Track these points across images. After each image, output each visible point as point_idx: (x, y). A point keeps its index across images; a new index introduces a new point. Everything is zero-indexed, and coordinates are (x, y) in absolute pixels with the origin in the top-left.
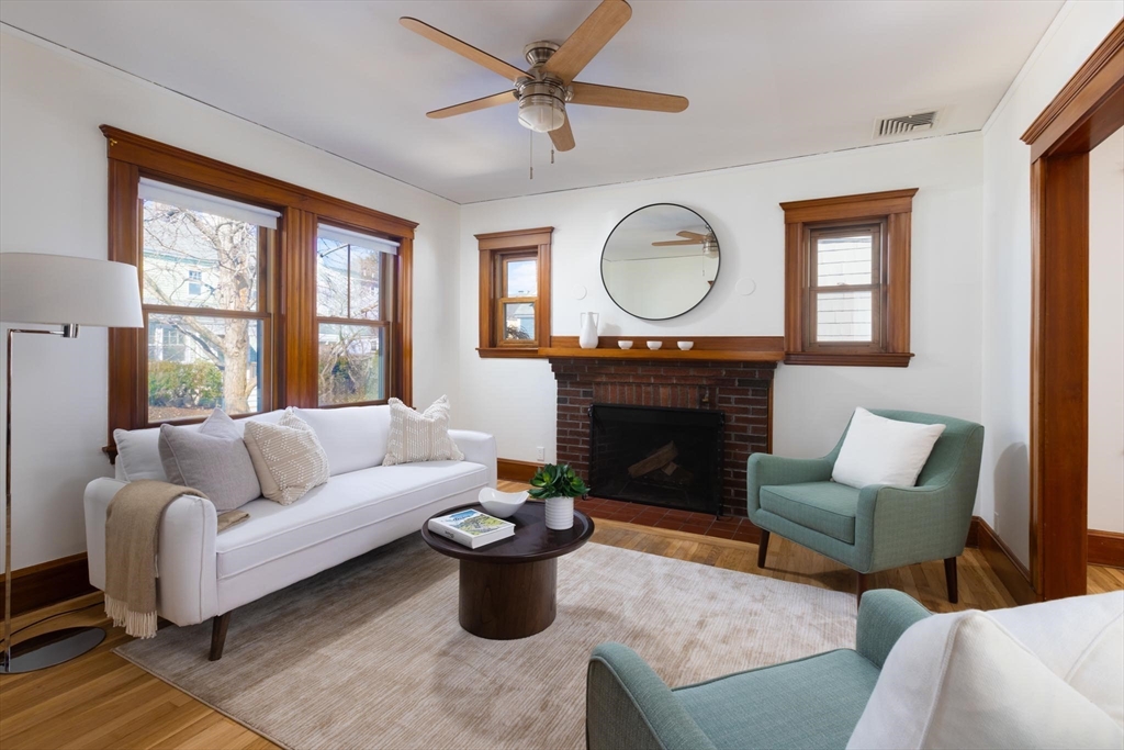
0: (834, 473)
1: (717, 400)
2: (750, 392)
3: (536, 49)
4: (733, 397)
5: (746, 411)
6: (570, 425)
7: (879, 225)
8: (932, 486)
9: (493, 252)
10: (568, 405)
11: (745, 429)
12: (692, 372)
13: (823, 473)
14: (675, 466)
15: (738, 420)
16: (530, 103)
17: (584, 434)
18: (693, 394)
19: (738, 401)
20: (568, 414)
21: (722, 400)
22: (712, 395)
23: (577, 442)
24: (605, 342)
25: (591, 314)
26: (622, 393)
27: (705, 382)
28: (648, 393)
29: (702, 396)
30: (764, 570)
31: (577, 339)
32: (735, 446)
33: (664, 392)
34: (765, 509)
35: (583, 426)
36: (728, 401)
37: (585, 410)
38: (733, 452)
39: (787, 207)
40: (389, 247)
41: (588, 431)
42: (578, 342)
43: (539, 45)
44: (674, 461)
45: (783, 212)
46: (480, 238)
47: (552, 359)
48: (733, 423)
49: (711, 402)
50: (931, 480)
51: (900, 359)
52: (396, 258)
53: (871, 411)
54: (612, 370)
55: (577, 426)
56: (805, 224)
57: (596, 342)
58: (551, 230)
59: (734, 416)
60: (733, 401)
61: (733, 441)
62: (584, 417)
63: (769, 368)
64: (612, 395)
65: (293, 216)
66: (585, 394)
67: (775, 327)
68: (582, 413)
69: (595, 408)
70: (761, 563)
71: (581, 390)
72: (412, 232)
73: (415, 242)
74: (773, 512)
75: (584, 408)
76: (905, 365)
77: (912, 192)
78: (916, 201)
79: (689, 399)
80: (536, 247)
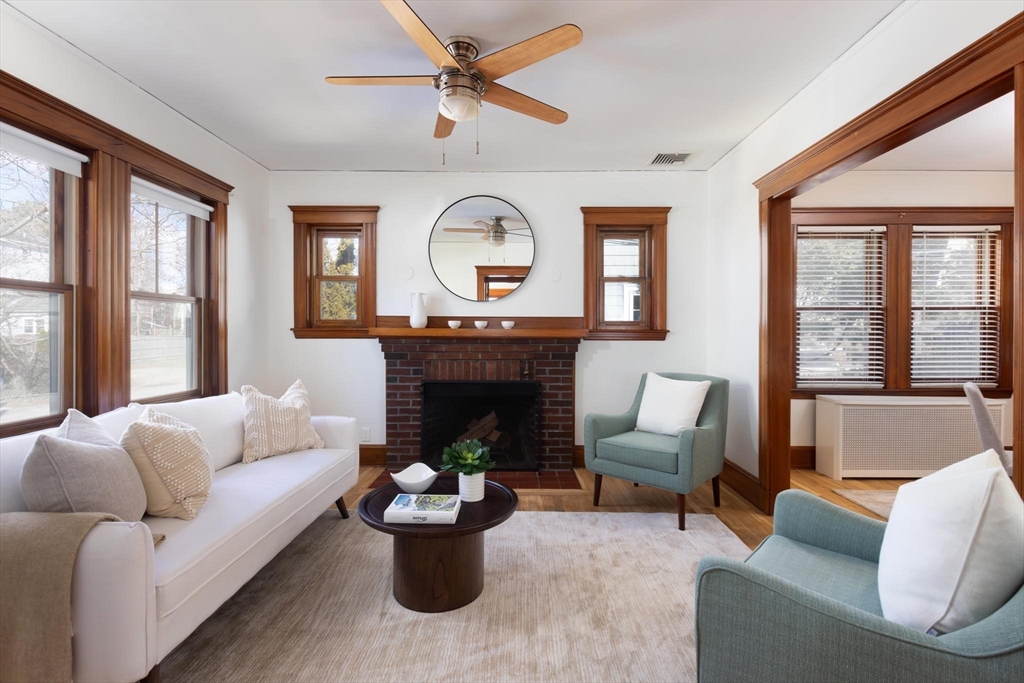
0: (639, 423)
1: (534, 371)
2: (561, 364)
3: (457, 43)
4: (547, 369)
5: (557, 380)
6: (400, 403)
7: (644, 232)
8: (709, 425)
9: (310, 226)
10: (398, 383)
11: (556, 395)
12: (515, 348)
13: (630, 425)
14: (499, 433)
15: (551, 388)
16: (454, 93)
17: (415, 411)
18: (514, 368)
19: (551, 372)
20: (399, 392)
21: (539, 372)
22: (530, 369)
23: (407, 419)
24: (434, 322)
25: (421, 294)
26: (451, 370)
27: (525, 357)
28: (475, 369)
29: (523, 369)
30: (599, 508)
31: (407, 319)
32: (549, 410)
33: (490, 366)
34: (602, 458)
35: (413, 403)
36: (543, 372)
37: (416, 388)
38: (547, 416)
39: (586, 211)
40: (202, 211)
41: (419, 407)
42: (409, 322)
43: (461, 39)
44: (497, 428)
45: (582, 215)
46: (294, 209)
47: (383, 339)
48: (547, 391)
49: (530, 375)
50: (706, 421)
51: (660, 334)
52: (208, 224)
53: (659, 374)
54: (444, 348)
55: (408, 403)
56: (598, 226)
57: (425, 321)
58: (375, 210)
59: (548, 385)
60: (547, 372)
61: (547, 407)
62: (414, 394)
63: (574, 343)
64: (443, 372)
65: (103, 161)
66: (416, 372)
67: (576, 310)
68: (412, 391)
69: (425, 385)
70: (596, 503)
71: (412, 368)
72: (227, 196)
73: (229, 208)
74: (608, 459)
75: (413, 386)
76: (663, 339)
77: (667, 210)
78: (671, 216)
79: (511, 373)
80: (361, 225)
